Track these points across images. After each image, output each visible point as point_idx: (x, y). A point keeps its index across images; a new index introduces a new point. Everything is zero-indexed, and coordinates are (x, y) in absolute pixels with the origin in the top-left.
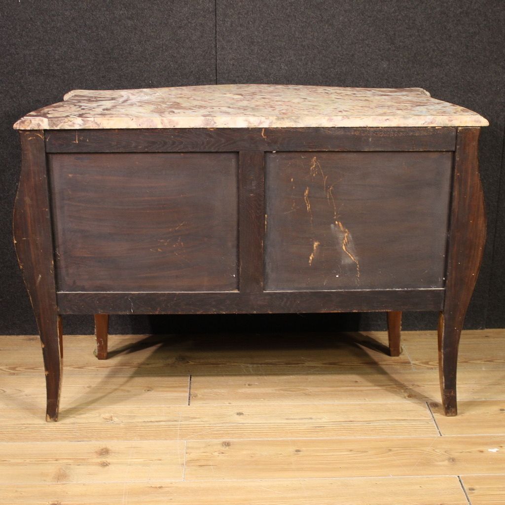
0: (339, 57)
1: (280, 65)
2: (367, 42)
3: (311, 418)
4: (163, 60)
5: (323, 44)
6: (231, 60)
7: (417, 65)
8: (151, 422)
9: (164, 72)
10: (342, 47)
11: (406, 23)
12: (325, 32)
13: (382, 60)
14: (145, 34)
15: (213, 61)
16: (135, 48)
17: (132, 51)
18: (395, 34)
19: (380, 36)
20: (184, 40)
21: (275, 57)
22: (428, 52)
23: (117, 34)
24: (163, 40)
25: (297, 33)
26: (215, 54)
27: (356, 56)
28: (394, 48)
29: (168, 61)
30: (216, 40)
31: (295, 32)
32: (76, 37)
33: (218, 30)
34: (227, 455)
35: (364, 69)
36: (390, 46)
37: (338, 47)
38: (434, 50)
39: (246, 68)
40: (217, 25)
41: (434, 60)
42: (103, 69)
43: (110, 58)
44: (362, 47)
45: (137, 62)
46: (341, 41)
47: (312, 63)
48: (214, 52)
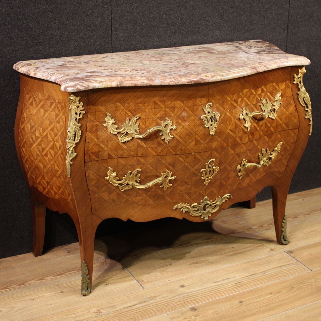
0: (190, 30)
1: (154, 38)
2: (207, 18)
3: (228, 278)
4: (75, 41)
5: (181, 22)
6: (122, 38)
7: (236, 31)
8: (129, 307)
9: (76, 50)
10: (192, 23)
11: (230, 4)
12: (182, 14)
13: (216, 30)
14: (62, 23)
15: (110, 39)
16: (55, 33)
17: (53, 36)
18: (223, 12)
19: (215, 14)
20: (90, 25)
21: (150, 34)
22: (242, 23)
23: (42, 24)
24: (75, 26)
25: (164, 15)
26: (111, 34)
27: (201, 29)
28: (223, 22)
29: (79, 41)
30: (112, 24)
31: (163, 15)
32: (11, 28)
33: (113, 16)
34: (200, 316)
35: (206, 37)
36: (220, 20)
37: (190, 23)
38: (246, 21)
39: (132, 43)
40: (112, 12)
41: (246, 28)
42: (32, 52)
43: (37, 42)
44: (204, 22)
45: (56, 44)
46: (191, 19)
47: (174, 36)
48: (110, 33)
